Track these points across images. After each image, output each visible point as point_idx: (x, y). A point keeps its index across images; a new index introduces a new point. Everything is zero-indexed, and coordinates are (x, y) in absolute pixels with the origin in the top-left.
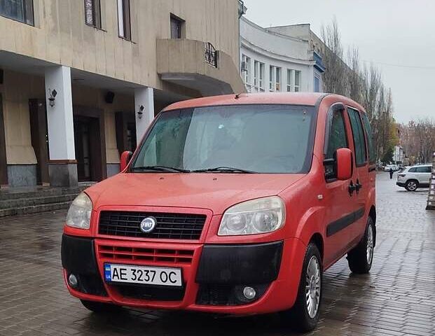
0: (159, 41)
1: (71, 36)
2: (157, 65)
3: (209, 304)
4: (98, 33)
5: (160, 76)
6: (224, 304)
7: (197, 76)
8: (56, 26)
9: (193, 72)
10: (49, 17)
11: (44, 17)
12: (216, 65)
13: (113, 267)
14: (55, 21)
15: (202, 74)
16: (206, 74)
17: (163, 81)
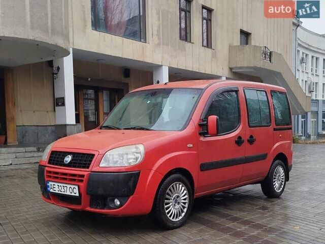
0: (231, 48)
1: (170, 47)
2: (229, 62)
3: (96, 208)
4: (188, 45)
5: (231, 69)
6: (103, 209)
7: (255, 68)
8: (160, 42)
9: (252, 65)
10: (155, 37)
11: (152, 37)
12: (270, 61)
13: (50, 183)
14: (159, 39)
15: (259, 66)
16: (262, 67)
17: (233, 72)
